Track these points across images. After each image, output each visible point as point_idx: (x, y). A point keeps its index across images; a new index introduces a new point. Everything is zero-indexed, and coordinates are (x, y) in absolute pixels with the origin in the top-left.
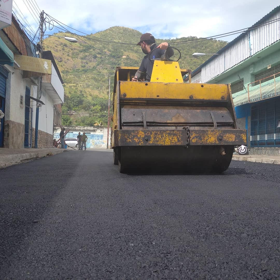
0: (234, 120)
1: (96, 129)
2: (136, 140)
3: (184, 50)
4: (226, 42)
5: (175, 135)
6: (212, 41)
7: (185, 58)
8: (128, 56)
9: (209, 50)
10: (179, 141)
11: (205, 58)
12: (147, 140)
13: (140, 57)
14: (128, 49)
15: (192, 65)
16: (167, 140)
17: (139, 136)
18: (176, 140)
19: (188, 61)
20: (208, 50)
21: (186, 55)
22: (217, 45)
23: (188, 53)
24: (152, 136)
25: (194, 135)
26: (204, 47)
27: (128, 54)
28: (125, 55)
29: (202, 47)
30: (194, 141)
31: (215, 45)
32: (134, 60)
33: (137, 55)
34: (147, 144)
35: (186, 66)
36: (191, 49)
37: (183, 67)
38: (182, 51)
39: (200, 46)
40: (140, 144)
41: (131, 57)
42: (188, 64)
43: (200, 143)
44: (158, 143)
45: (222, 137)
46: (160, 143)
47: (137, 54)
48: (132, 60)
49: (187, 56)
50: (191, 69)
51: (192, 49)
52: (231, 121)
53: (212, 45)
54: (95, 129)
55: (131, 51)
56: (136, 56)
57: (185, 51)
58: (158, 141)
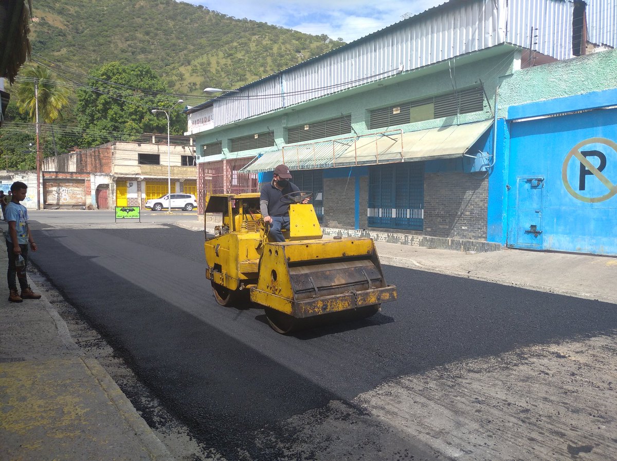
0: (382, 276)
1: (13, 174)
2: (316, 310)
3: (153, 20)
4: (225, 15)
5: (346, 300)
6: (202, 11)
7: (156, 35)
8: (43, 19)
9: (197, 25)
10: (349, 305)
11: (191, 38)
12: (325, 309)
13: (68, 23)
14: (43, 5)
15: (168, 49)
16: (340, 306)
17: (318, 306)
18: (347, 305)
19: (161, 41)
20: (195, 25)
21: (157, 29)
22: (210, 20)
23: (162, 26)
24: (328, 304)
25: (360, 298)
26: (189, 19)
27: (43, 15)
28: (36, 17)
29: (186, 19)
30: (360, 303)
31: (208, 18)
32: (57, 28)
33: (62, 19)
34: (325, 312)
35: (159, 49)
36: (166, 20)
37: (153, 51)
38: (149, 21)
39: (182, 16)
40: (320, 313)
41: (50, 22)
42: (162, 47)
43: (365, 304)
44: (334, 310)
45: (380, 296)
46: (335, 309)
47: (62, 17)
48: (52, 27)
49: (159, 32)
50: (168, 56)
51: (169, 21)
52: (380, 277)
53: (202, 18)
54: (10, 174)
55: (50, 10)
56: (61, 21)
57: (156, 23)
58: (333, 308)
